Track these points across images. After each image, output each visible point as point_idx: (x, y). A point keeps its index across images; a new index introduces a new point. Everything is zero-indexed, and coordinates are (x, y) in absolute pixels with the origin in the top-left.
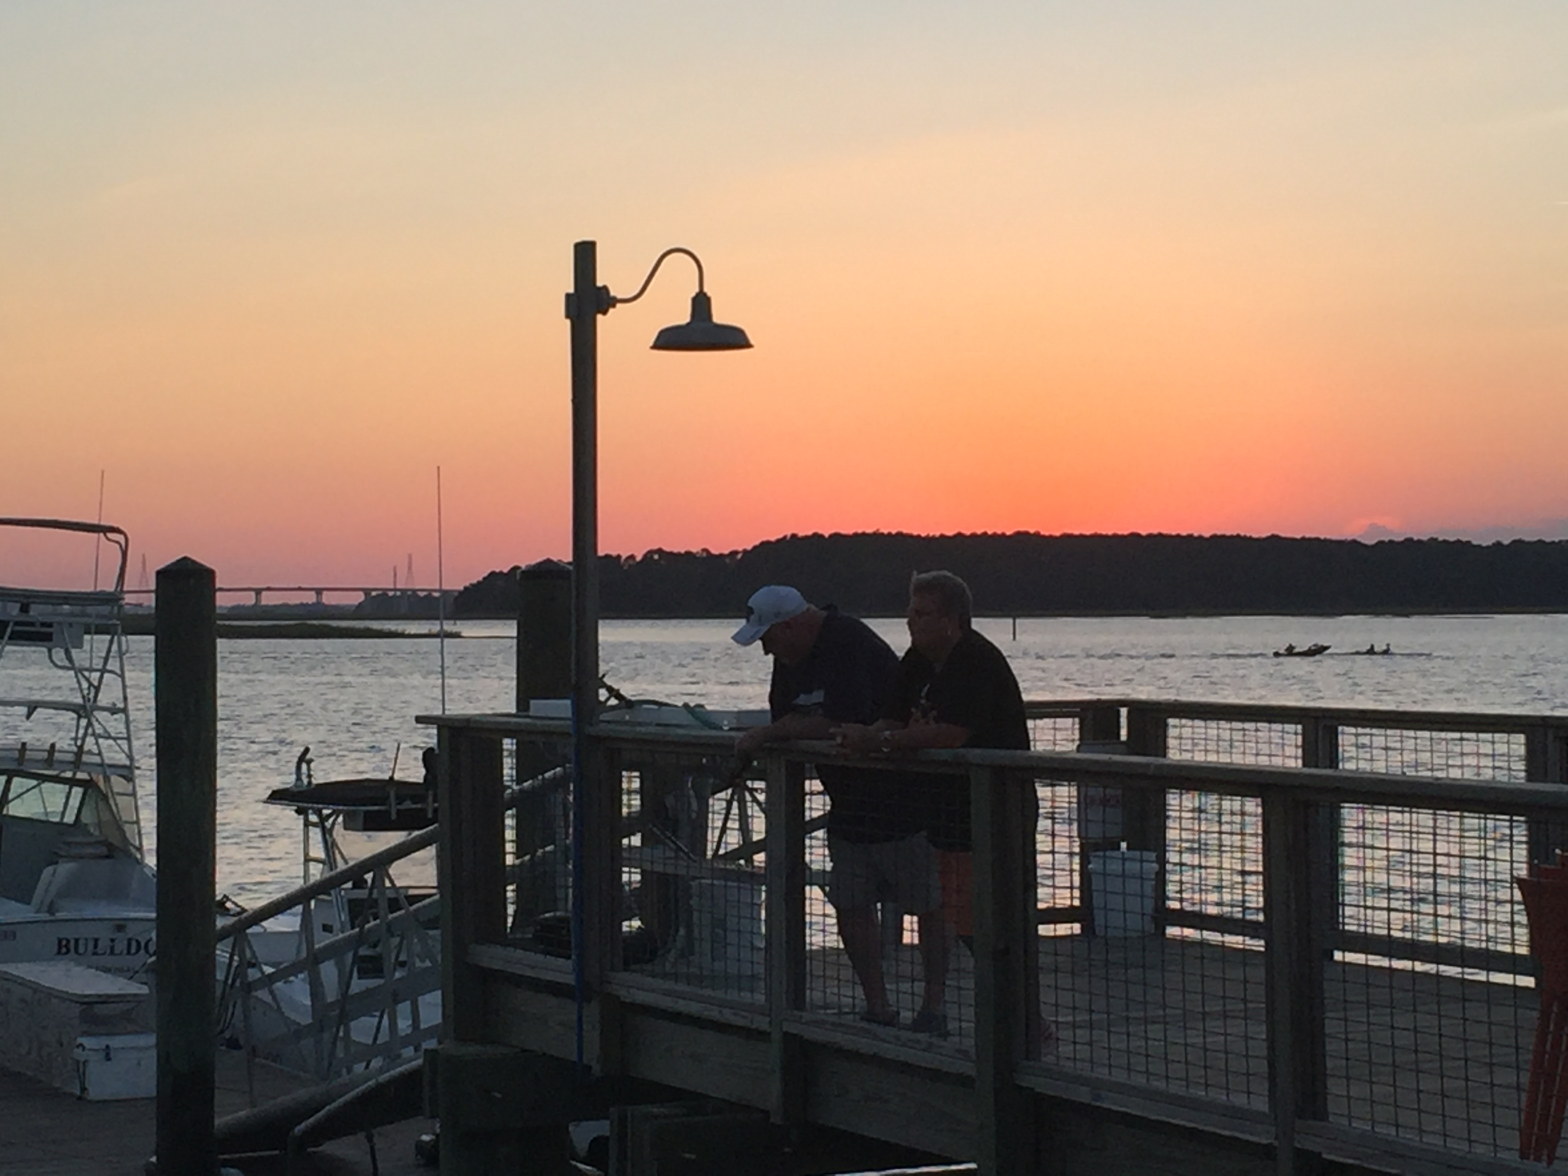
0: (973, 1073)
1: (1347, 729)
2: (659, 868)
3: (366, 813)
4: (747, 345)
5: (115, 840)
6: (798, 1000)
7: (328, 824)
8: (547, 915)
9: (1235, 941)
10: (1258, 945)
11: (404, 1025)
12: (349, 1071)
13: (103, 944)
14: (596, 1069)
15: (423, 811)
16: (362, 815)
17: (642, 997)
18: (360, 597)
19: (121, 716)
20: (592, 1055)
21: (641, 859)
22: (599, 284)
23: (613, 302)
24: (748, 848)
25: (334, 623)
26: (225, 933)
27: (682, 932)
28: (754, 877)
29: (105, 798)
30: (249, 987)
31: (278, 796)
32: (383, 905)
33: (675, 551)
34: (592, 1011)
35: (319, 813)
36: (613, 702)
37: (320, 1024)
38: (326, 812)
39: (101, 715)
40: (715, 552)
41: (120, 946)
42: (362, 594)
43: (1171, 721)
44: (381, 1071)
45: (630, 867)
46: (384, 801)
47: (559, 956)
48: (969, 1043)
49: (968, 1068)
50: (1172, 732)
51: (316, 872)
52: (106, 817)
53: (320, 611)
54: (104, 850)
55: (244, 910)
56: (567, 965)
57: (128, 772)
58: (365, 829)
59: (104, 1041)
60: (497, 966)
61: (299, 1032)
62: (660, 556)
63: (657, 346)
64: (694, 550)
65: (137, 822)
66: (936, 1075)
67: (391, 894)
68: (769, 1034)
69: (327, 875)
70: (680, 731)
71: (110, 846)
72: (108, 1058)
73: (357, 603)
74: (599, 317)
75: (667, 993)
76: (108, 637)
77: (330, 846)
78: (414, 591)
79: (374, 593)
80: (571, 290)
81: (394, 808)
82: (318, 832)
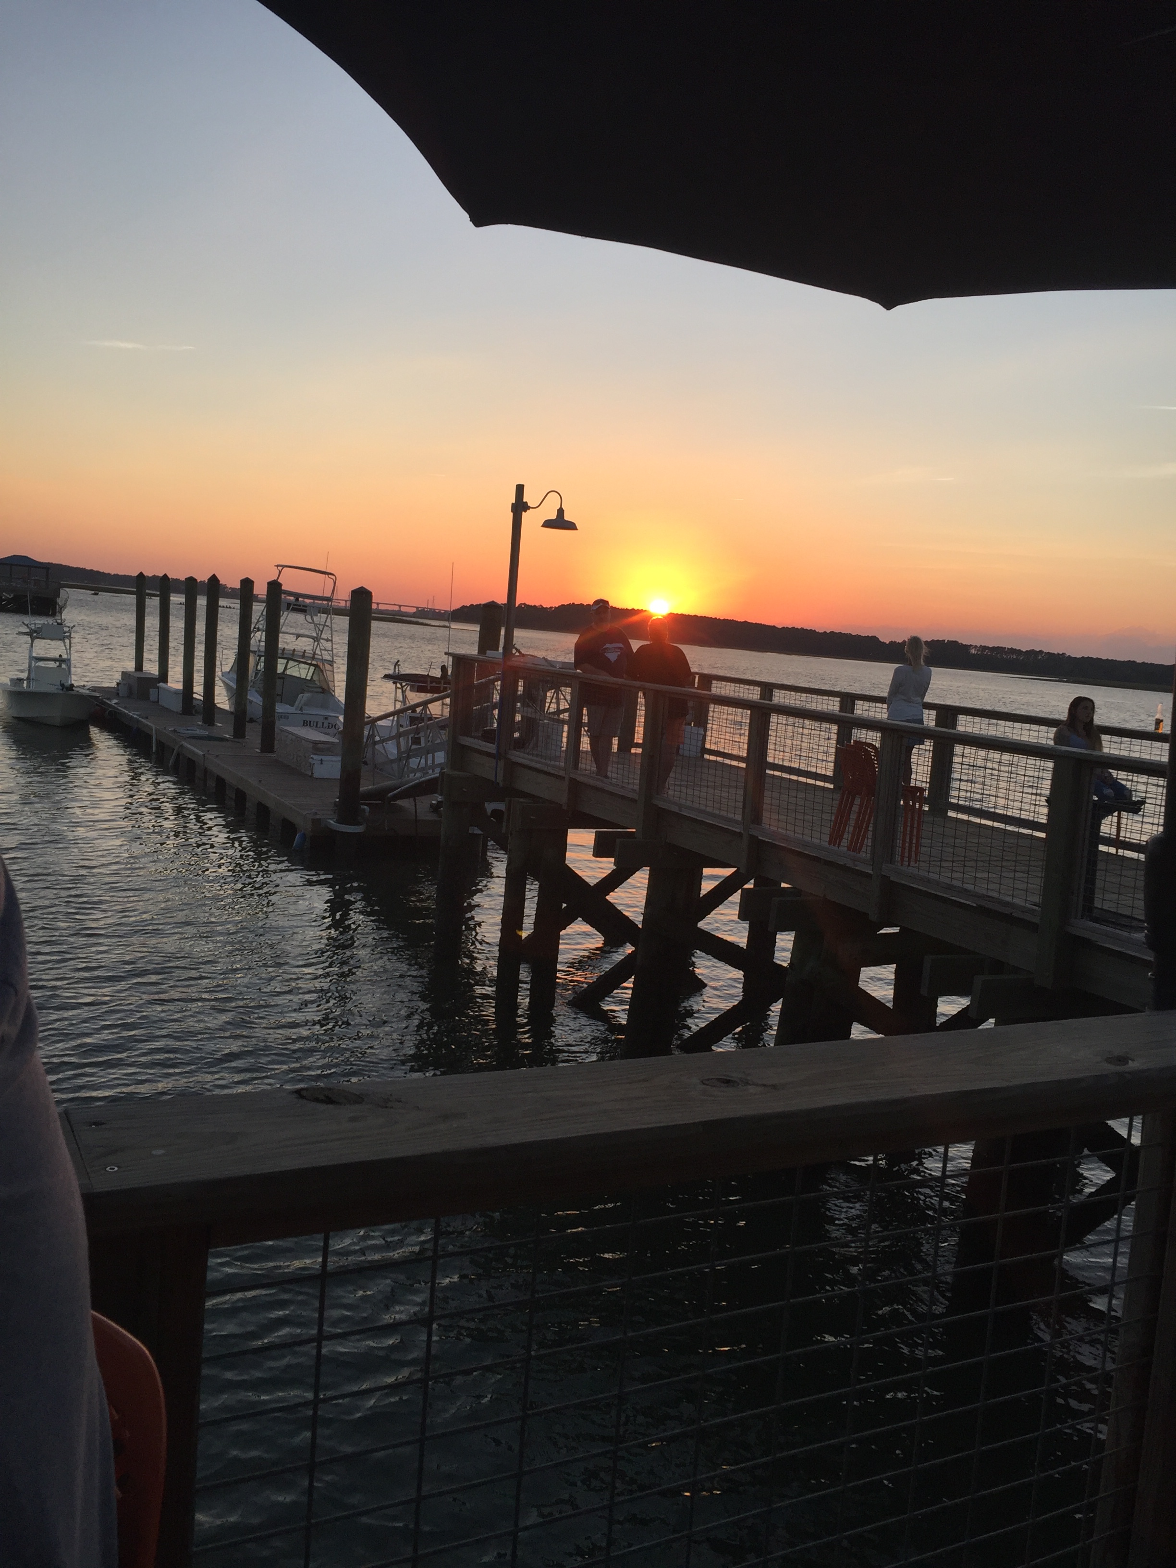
0: (637, 798)
1: (776, 690)
2: (529, 715)
3: (419, 686)
4: (576, 529)
5: (325, 687)
6: (576, 766)
7: (404, 689)
8: (487, 728)
9: (735, 763)
10: (743, 765)
11: (430, 762)
12: (408, 776)
13: (320, 725)
14: (501, 784)
15: (440, 687)
16: (417, 687)
17: (520, 761)
18: (414, 610)
19: (330, 643)
20: (500, 779)
21: (522, 712)
22: (524, 501)
23: (529, 508)
24: (559, 712)
25: (404, 618)
26: (368, 723)
27: (535, 739)
28: (563, 722)
29: (322, 671)
30: (375, 743)
31: (387, 677)
32: (426, 719)
33: (531, 605)
34: (501, 763)
35: (401, 684)
36: (517, 654)
37: (399, 759)
38: (404, 684)
39: (322, 641)
40: (545, 606)
41: (326, 725)
43: (714, 682)
44: (421, 777)
45: (518, 714)
46: (425, 682)
47: (491, 743)
48: (637, 787)
49: (636, 797)
50: (713, 685)
51: (399, 706)
52: (322, 678)
53: (399, 613)
54: (320, 690)
55: (370, 717)
56: (493, 746)
57: (331, 663)
58: (418, 692)
59: (319, 758)
60: (467, 744)
61: (392, 761)
62: (524, 606)
63: (543, 526)
64: (537, 605)
65: (334, 681)
66: (623, 797)
67: (429, 716)
68: (564, 778)
69: (403, 707)
70: (542, 667)
71: (323, 689)
72: (322, 763)
73: (413, 612)
74: (523, 513)
75: (531, 760)
76: (326, 615)
77: (404, 697)
78: (434, 610)
79: (420, 609)
80: (514, 502)
81: (429, 685)
82: (400, 690)
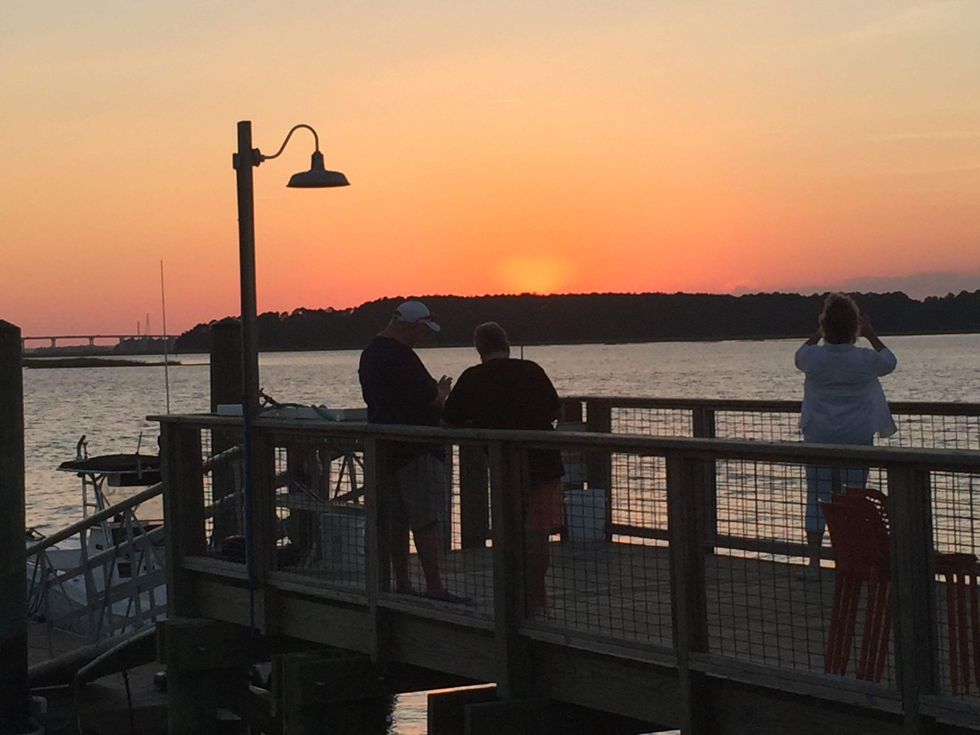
0: (494, 629)
1: (720, 413)
2: (299, 506)
3: (122, 475)
4: (346, 183)
6: (385, 586)
7: (98, 482)
8: (231, 537)
11: (145, 605)
12: (112, 635)
14: (263, 632)
16: (119, 477)
17: (292, 587)
18: (117, 341)
20: (260, 623)
21: (288, 502)
22: (254, 147)
23: (263, 158)
24: (354, 494)
25: (100, 357)
26: (32, 552)
27: (314, 545)
28: (356, 511)
30: (48, 584)
31: (66, 466)
32: (130, 531)
33: (313, 309)
34: (260, 596)
35: (92, 476)
36: (269, 405)
37: (92, 606)
38: (97, 475)
40: (337, 309)
42: (118, 339)
43: (613, 410)
44: (132, 634)
45: (281, 507)
46: (134, 468)
47: (238, 562)
48: (491, 611)
49: (491, 627)
50: (613, 416)
51: (92, 511)
53: (92, 350)
55: (44, 537)
56: (245, 567)
58: (121, 484)
60: (200, 569)
61: (80, 610)
62: (303, 312)
63: (291, 185)
64: (324, 308)
66: (470, 630)
67: (134, 525)
68: (368, 607)
69: (98, 513)
70: (309, 422)
73: (115, 345)
74: (254, 168)
75: (307, 584)
77: (100, 496)
78: (151, 337)
79: (126, 339)
80: (236, 152)
81: (140, 472)
82: (92, 487)
